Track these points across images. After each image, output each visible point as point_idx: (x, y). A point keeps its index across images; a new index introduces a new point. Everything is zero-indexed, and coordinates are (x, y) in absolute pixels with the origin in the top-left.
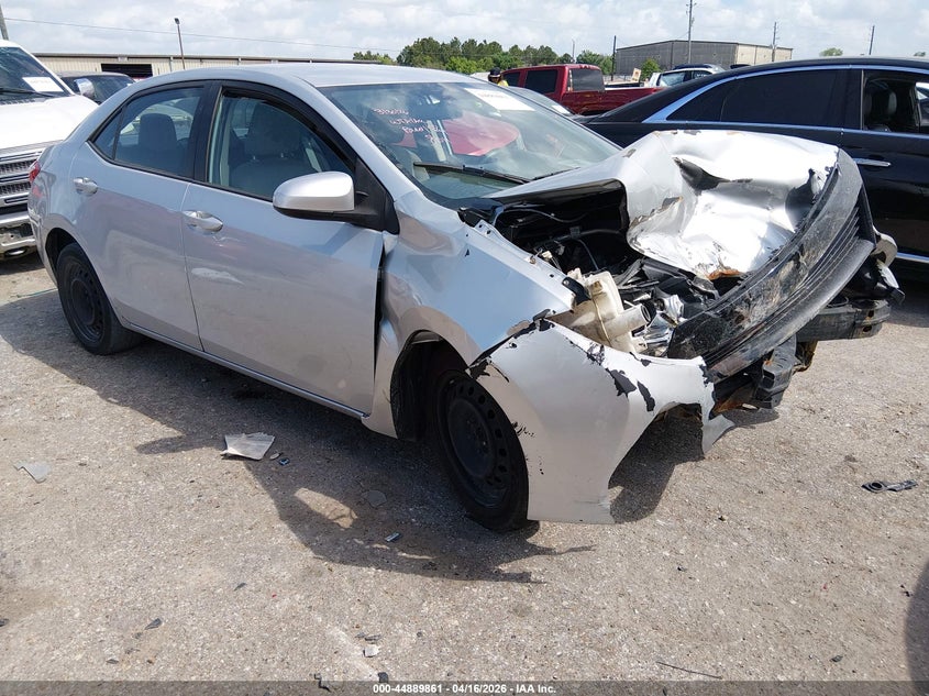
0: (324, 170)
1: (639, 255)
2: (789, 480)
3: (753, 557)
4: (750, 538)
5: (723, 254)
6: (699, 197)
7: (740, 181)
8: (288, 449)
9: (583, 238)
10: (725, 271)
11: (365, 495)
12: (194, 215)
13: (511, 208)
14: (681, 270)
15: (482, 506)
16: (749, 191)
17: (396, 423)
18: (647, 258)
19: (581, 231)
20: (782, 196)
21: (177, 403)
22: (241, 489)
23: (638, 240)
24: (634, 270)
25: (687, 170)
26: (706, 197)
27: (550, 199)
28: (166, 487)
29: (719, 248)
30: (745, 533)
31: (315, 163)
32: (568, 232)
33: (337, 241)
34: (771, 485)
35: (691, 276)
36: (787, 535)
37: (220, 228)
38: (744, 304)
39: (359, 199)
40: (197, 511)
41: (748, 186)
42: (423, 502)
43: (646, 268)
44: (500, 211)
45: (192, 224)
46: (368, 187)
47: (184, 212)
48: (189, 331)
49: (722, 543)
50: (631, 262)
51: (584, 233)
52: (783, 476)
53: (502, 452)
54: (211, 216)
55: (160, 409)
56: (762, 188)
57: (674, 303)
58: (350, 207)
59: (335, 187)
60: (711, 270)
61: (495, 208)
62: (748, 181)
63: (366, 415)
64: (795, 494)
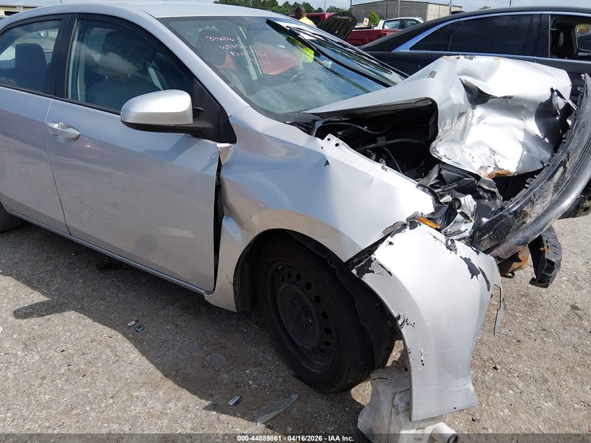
0: (164, 89)
1: (438, 161)
2: (536, 329)
3: (527, 403)
4: (521, 385)
5: (497, 157)
6: (475, 111)
7: (505, 98)
8: (143, 316)
9: (388, 146)
10: (500, 172)
11: (208, 358)
12: (56, 126)
13: (329, 121)
14: (470, 173)
15: (310, 370)
16: (510, 105)
17: (237, 299)
18: (444, 163)
19: (386, 140)
20: (533, 109)
21: (52, 276)
22: (104, 357)
23: (437, 149)
24: (434, 174)
25: (469, 89)
26: (479, 110)
27: (363, 114)
28: (41, 357)
29: (494, 152)
30: (516, 380)
31: (157, 82)
32: (376, 141)
33: (178, 149)
34: (525, 335)
35: (477, 177)
36: (547, 381)
37: (78, 137)
38: (530, 204)
39: (196, 113)
40: (67, 380)
41: (509, 102)
42: (257, 364)
43: (443, 172)
44: (318, 125)
45: (56, 133)
46: (204, 102)
47: (48, 124)
48: (58, 219)
49: (501, 392)
50: (431, 168)
51: (388, 142)
52: (530, 324)
53: (328, 331)
54: (70, 127)
55: (38, 281)
56: (519, 103)
57: (468, 201)
58: (189, 120)
59: (176, 103)
60: (490, 171)
61: (314, 121)
62: (510, 97)
63: (209, 293)
64: (544, 342)
